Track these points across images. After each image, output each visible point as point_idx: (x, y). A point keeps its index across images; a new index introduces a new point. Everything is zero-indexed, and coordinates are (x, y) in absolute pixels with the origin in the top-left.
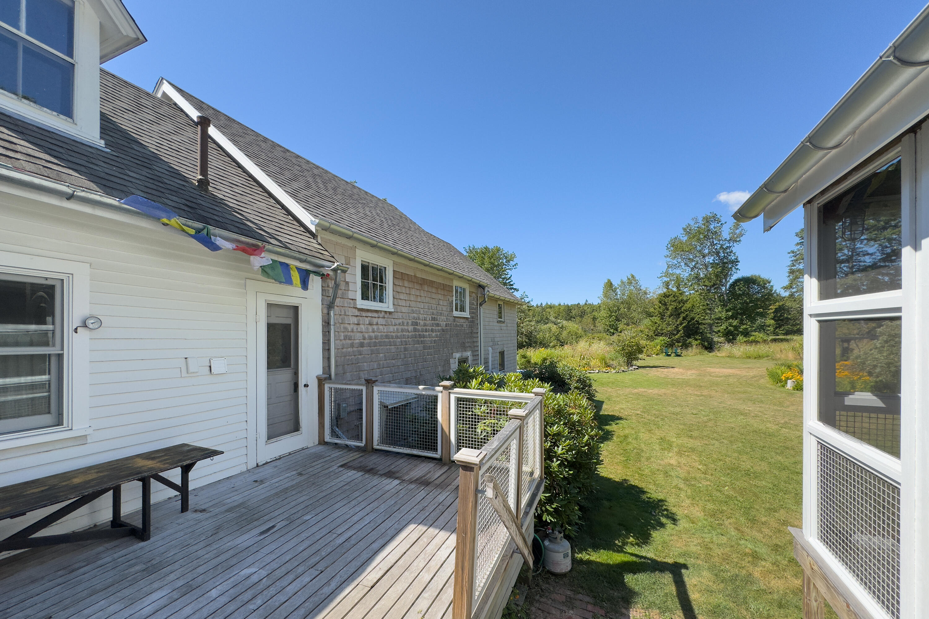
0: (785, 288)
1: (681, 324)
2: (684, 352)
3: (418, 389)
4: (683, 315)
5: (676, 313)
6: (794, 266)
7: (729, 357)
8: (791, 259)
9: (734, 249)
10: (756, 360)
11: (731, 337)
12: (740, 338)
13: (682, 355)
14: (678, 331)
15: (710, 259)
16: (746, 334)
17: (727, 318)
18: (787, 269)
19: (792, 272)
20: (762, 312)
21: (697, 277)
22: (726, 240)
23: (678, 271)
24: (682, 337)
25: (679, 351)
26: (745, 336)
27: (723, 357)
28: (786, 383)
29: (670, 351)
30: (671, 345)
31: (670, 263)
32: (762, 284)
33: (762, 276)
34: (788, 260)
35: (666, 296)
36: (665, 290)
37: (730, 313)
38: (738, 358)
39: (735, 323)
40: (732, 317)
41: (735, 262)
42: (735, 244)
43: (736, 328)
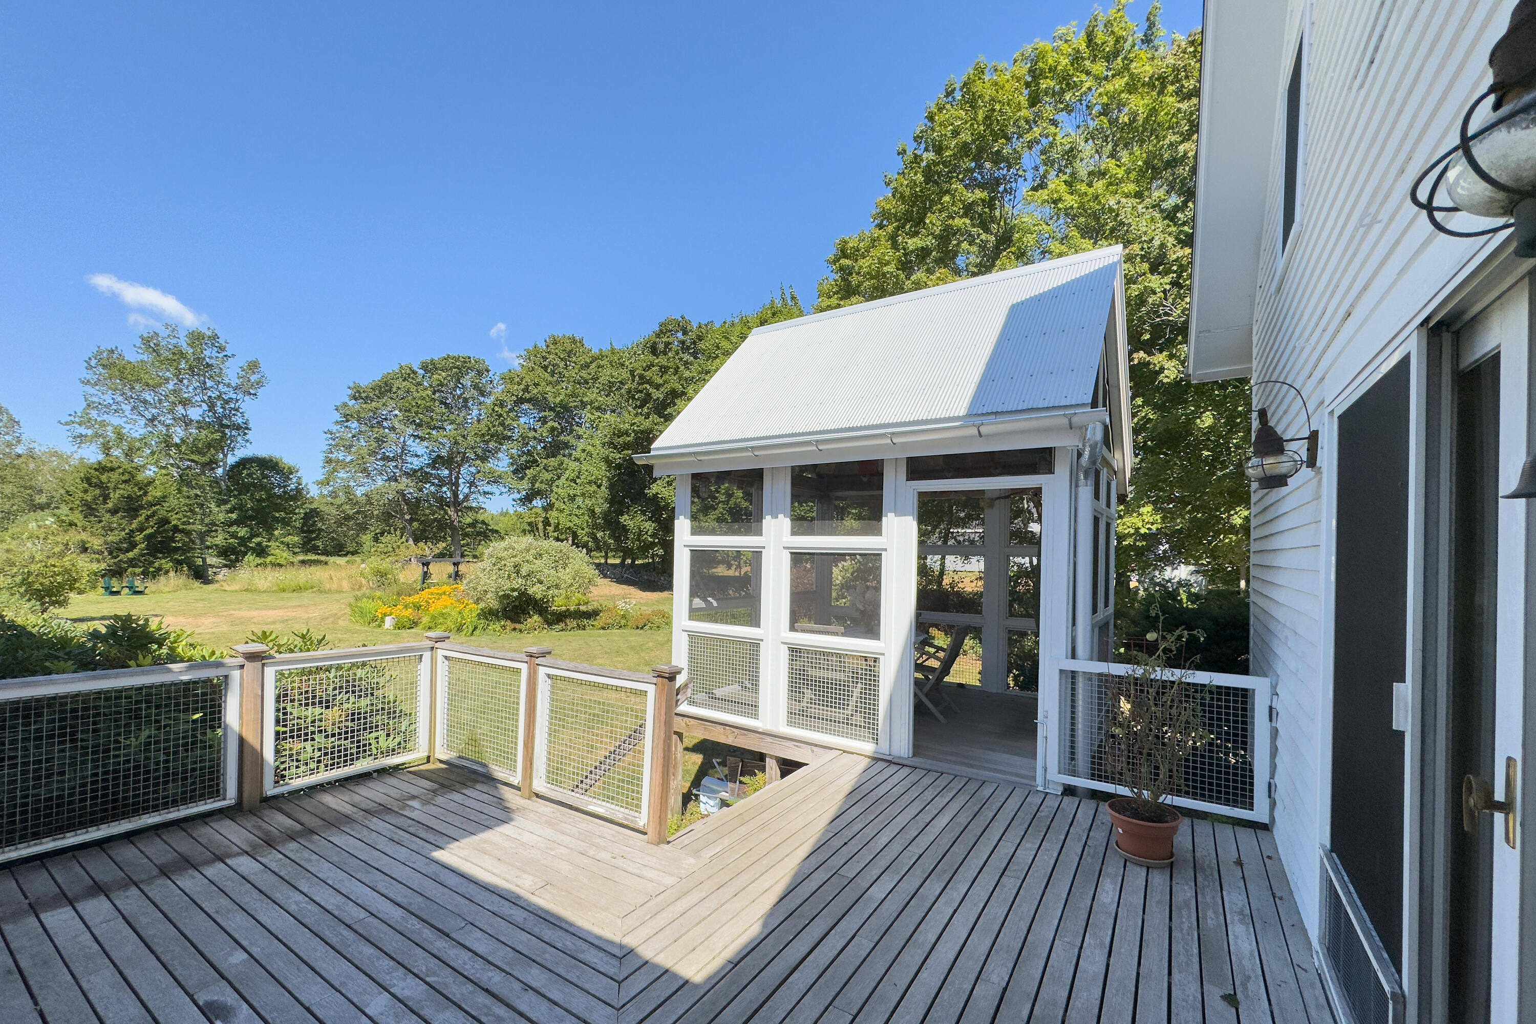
0: (321, 483)
1: (141, 530)
2: (151, 585)
3: (170, 671)
4: (144, 513)
5: (131, 507)
6: (332, 452)
7: (247, 590)
8: (328, 443)
9: (244, 407)
10: (295, 594)
11: (233, 557)
12: (250, 558)
13: (147, 591)
14: (133, 545)
15: (195, 413)
16: (261, 552)
17: (231, 523)
18: (322, 456)
19: (329, 461)
20: (284, 518)
21: (167, 443)
22: (229, 385)
23: (115, 420)
24: (143, 555)
25: (137, 583)
26: (259, 555)
27: (236, 591)
28: (383, 622)
29: (115, 584)
30: (117, 572)
31: (95, 399)
32: (286, 473)
33: (285, 460)
34: (323, 443)
35: (102, 469)
36: (101, 457)
37: (234, 516)
38: (265, 592)
39: (243, 532)
40: (237, 522)
41: (243, 429)
42: (247, 398)
43: (243, 541)
